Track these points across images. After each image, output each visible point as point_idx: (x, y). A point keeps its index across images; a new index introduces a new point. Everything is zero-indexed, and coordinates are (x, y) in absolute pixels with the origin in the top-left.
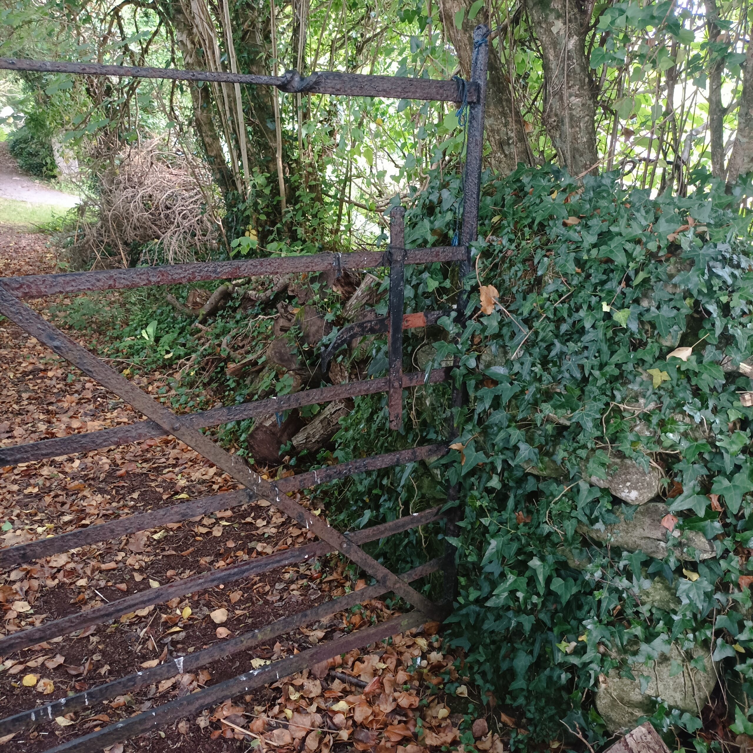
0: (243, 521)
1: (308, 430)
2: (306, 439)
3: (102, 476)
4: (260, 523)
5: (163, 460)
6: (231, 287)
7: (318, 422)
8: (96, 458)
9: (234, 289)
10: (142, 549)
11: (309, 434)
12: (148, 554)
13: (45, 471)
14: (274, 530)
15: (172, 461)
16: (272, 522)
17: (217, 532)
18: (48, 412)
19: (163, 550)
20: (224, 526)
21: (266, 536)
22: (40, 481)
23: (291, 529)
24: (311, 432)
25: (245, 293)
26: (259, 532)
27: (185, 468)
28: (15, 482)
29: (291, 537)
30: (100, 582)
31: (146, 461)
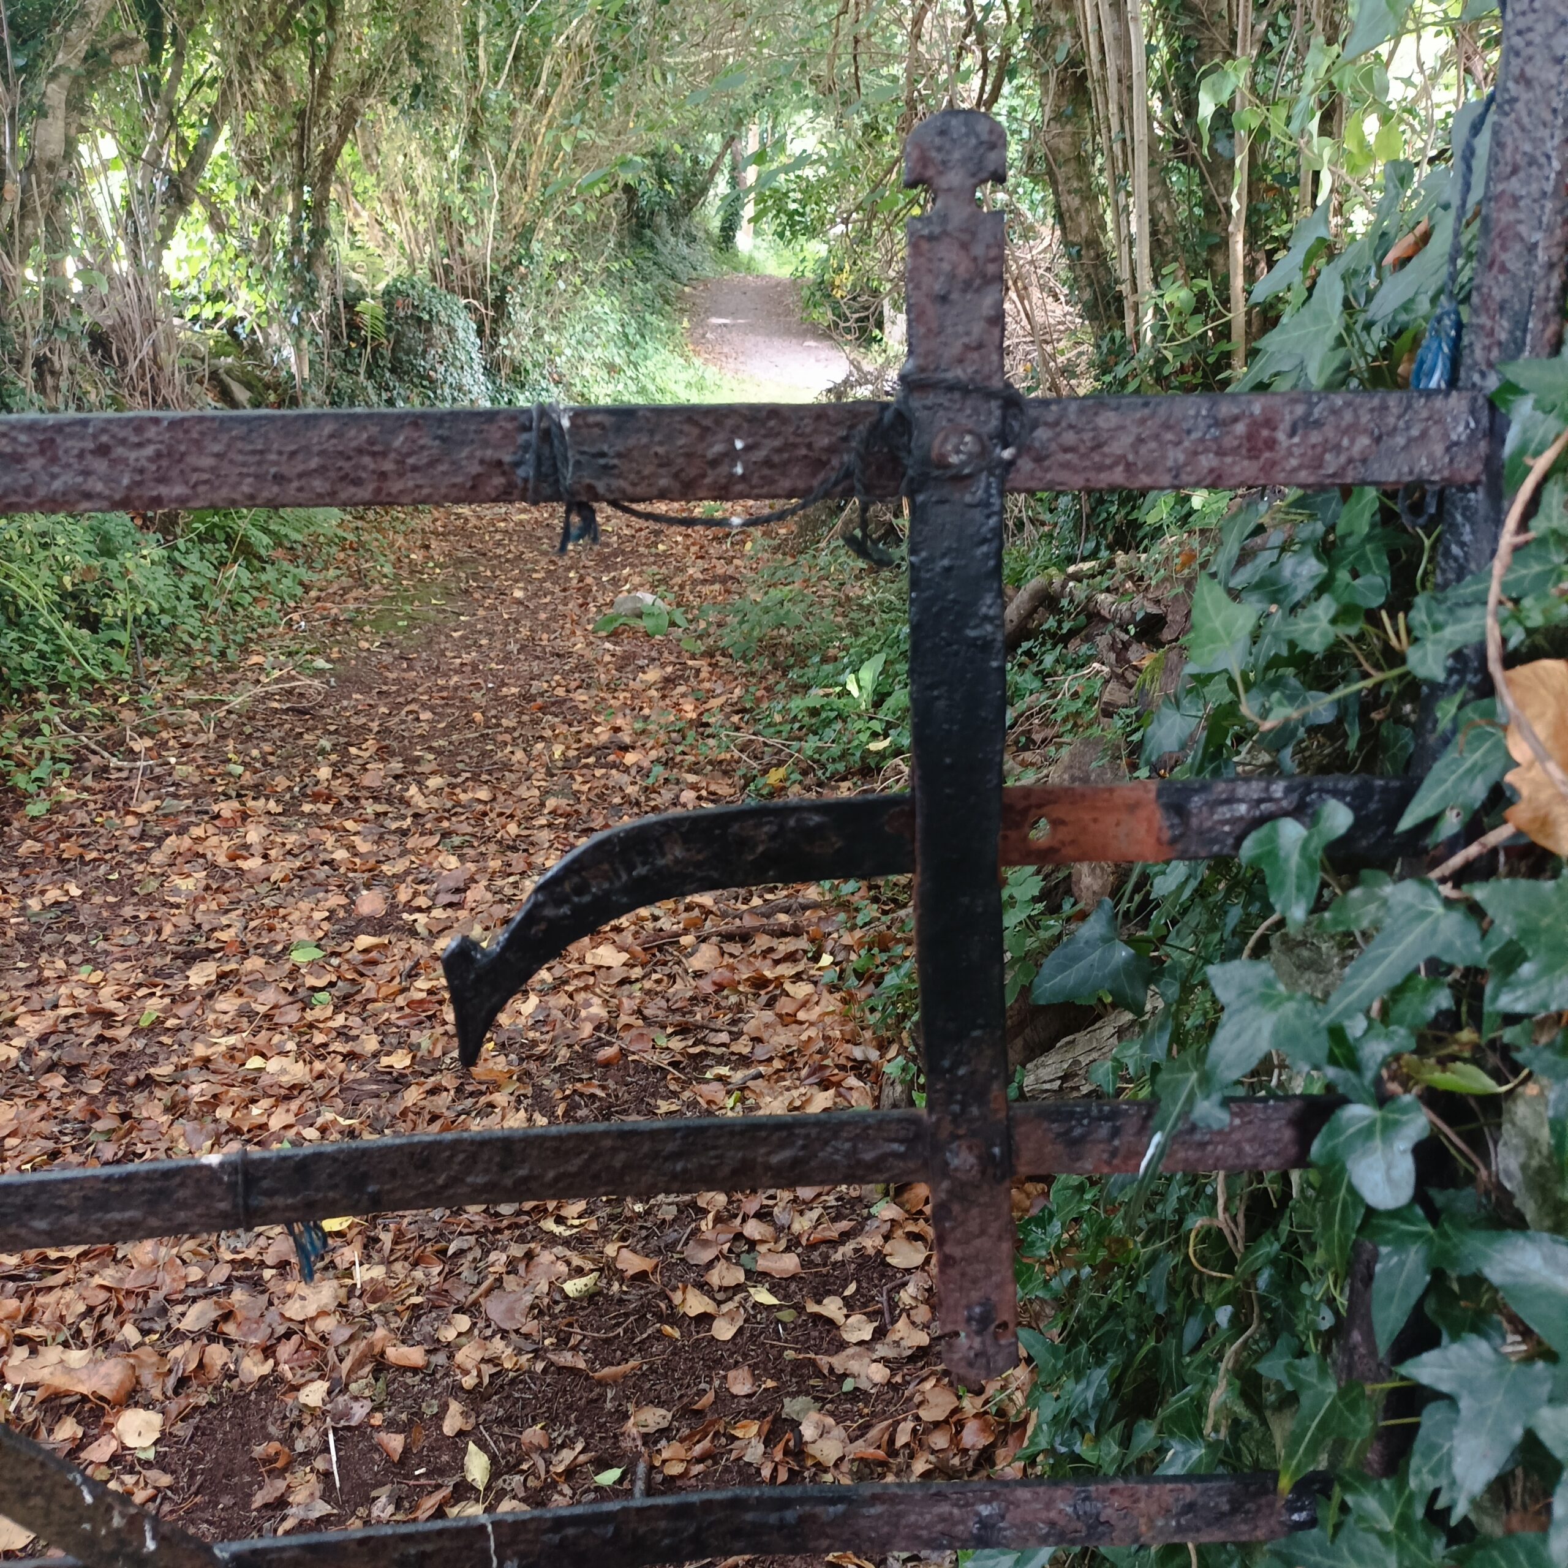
0: (812, 1308)
1: (1079, 1050)
2: (1065, 1078)
3: (565, 1054)
4: (858, 1329)
5: (724, 1037)
6: (1057, 581)
7: (1109, 1030)
8: (580, 997)
9: (1064, 586)
10: (518, 1319)
11: (1076, 1062)
12: (523, 1343)
14: (879, 1373)
15: (741, 1046)
16: (892, 1337)
17: (726, 1325)
19: (563, 1342)
20: (756, 1305)
21: (848, 1385)
23: (928, 1385)
24: (1084, 1060)
25: (1089, 599)
26: (838, 1362)
27: (759, 1076)
29: (917, 1418)
30: (356, 1406)
31: (684, 1030)
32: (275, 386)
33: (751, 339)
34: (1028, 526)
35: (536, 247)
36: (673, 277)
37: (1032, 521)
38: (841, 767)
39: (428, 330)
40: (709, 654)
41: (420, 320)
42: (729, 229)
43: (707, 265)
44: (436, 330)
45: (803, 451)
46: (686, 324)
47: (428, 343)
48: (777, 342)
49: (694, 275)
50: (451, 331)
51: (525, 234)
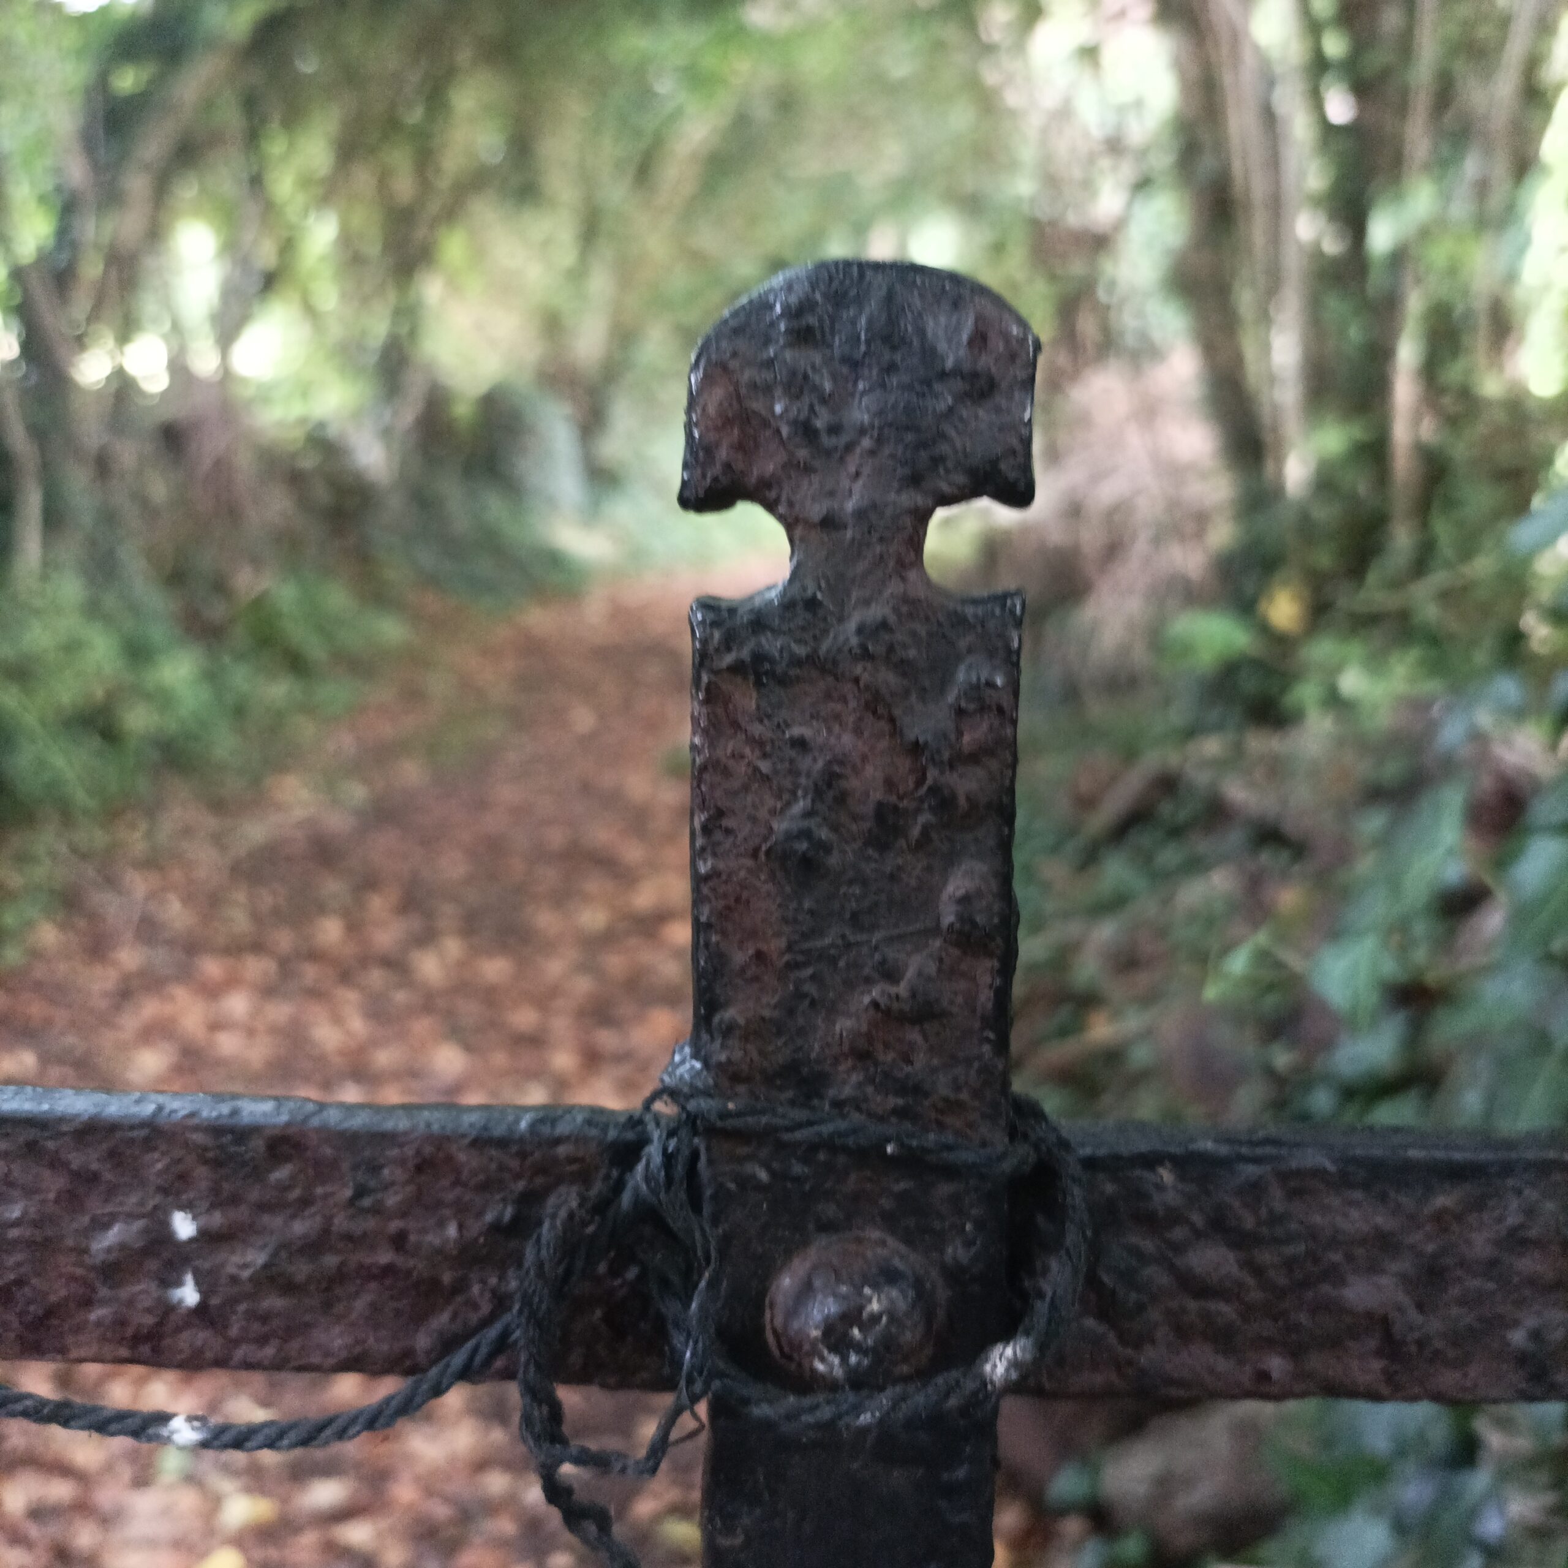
45: (385, 1257)
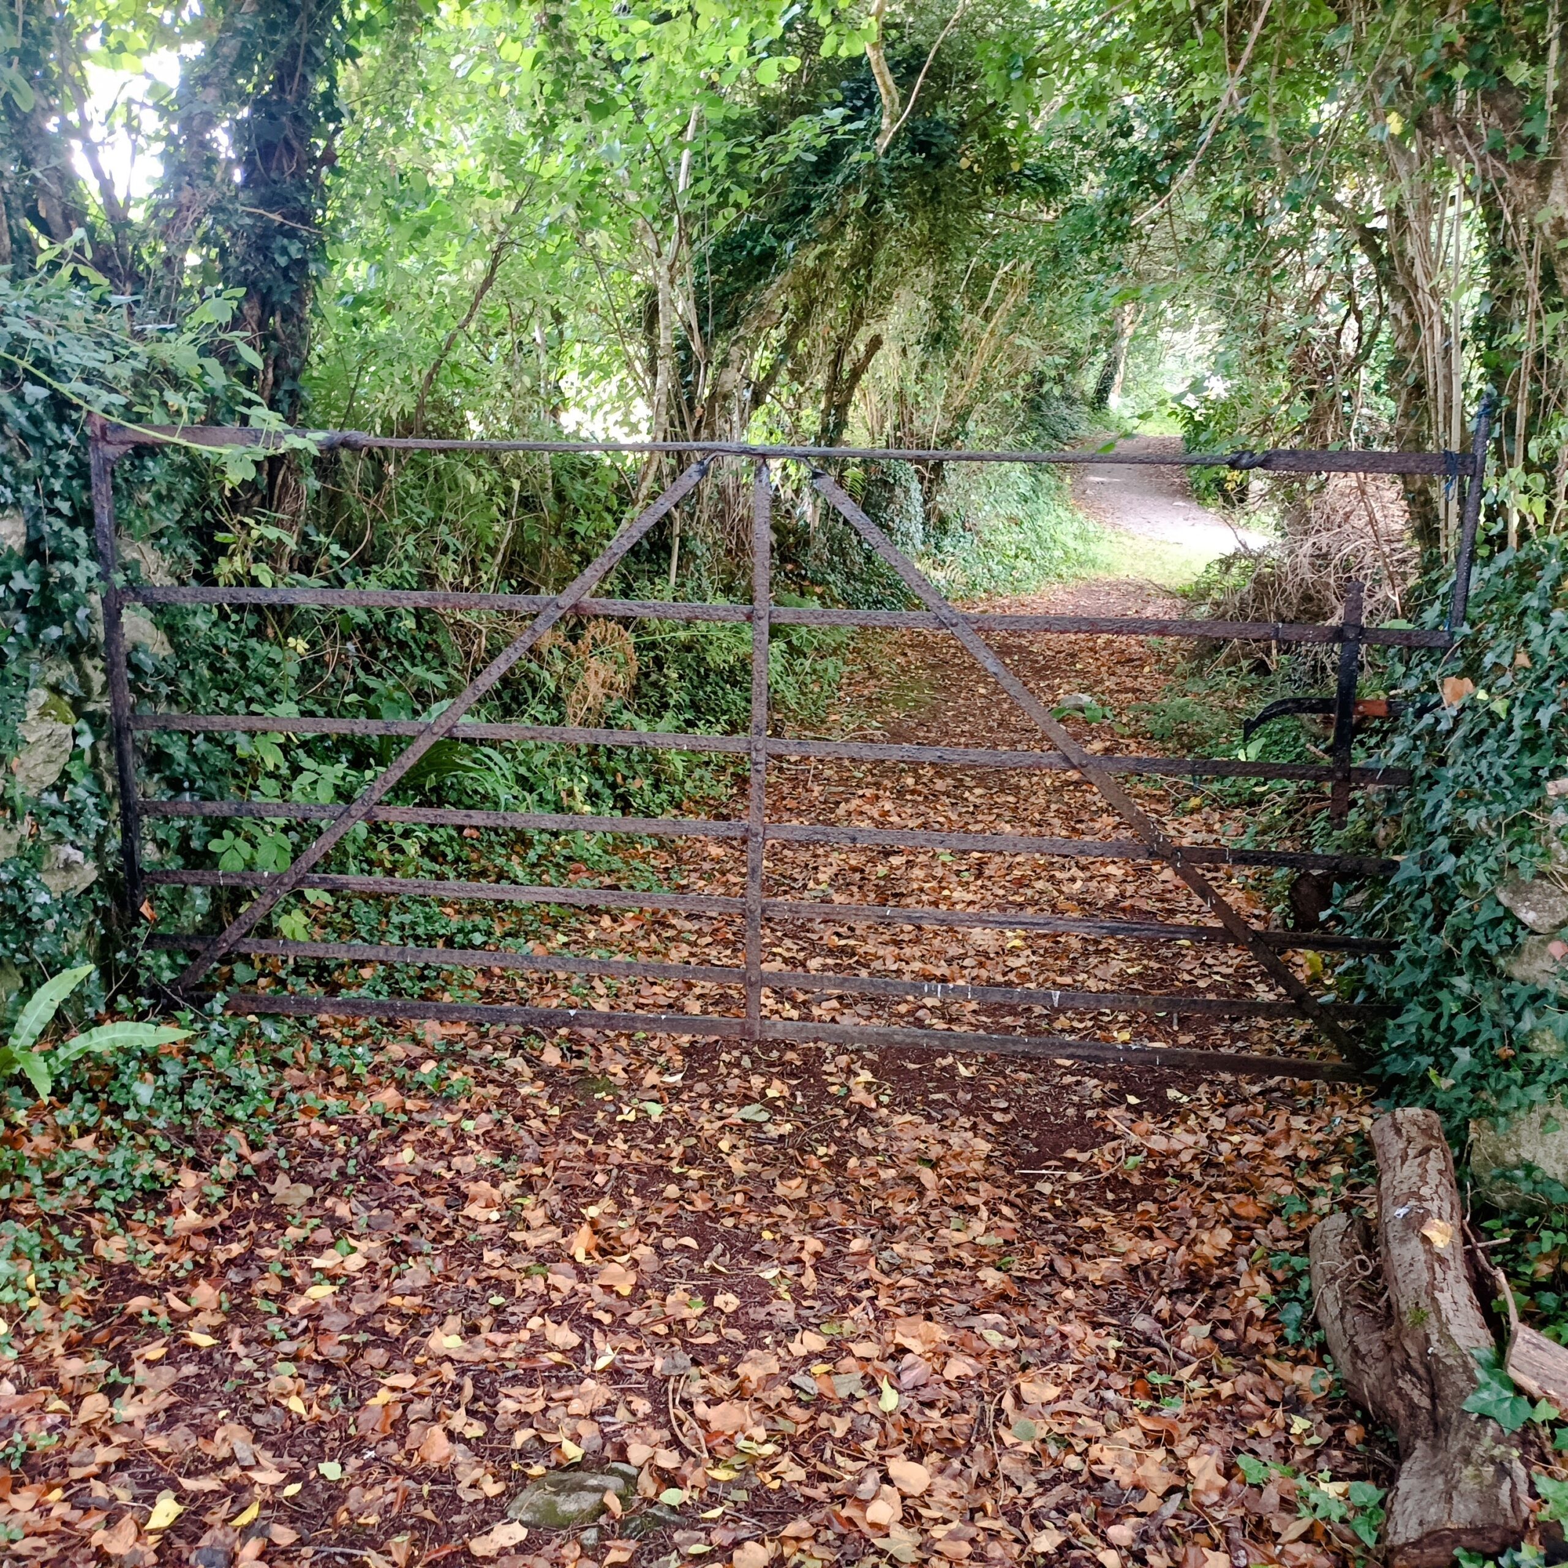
3: (1101, 903)
10: (1109, 977)
12: (1113, 983)
13: (1040, 885)
15: (1194, 908)
17: (1202, 984)
18: (1074, 830)
20: (1215, 980)
22: (1029, 892)
28: (1003, 887)
31: (1162, 901)
32: (794, 532)
33: (1127, 496)
34: (1367, 667)
35: (971, 425)
36: (1056, 437)
37: (1370, 664)
38: (1236, 800)
39: (892, 490)
40: (1133, 736)
41: (886, 483)
42: (1102, 392)
43: (1084, 425)
44: (898, 491)
46: (1068, 480)
47: (890, 500)
48: (1150, 501)
49: (1072, 434)
50: (907, 491)
51: (962, 416)
